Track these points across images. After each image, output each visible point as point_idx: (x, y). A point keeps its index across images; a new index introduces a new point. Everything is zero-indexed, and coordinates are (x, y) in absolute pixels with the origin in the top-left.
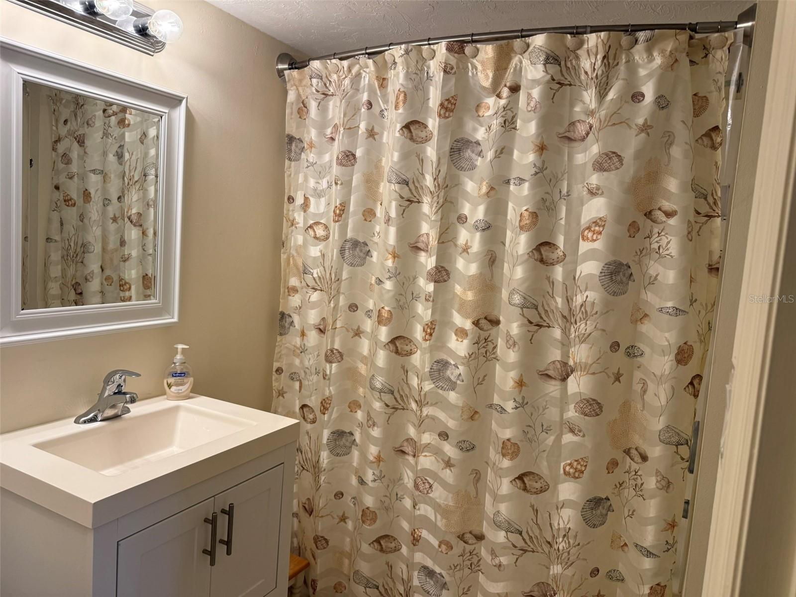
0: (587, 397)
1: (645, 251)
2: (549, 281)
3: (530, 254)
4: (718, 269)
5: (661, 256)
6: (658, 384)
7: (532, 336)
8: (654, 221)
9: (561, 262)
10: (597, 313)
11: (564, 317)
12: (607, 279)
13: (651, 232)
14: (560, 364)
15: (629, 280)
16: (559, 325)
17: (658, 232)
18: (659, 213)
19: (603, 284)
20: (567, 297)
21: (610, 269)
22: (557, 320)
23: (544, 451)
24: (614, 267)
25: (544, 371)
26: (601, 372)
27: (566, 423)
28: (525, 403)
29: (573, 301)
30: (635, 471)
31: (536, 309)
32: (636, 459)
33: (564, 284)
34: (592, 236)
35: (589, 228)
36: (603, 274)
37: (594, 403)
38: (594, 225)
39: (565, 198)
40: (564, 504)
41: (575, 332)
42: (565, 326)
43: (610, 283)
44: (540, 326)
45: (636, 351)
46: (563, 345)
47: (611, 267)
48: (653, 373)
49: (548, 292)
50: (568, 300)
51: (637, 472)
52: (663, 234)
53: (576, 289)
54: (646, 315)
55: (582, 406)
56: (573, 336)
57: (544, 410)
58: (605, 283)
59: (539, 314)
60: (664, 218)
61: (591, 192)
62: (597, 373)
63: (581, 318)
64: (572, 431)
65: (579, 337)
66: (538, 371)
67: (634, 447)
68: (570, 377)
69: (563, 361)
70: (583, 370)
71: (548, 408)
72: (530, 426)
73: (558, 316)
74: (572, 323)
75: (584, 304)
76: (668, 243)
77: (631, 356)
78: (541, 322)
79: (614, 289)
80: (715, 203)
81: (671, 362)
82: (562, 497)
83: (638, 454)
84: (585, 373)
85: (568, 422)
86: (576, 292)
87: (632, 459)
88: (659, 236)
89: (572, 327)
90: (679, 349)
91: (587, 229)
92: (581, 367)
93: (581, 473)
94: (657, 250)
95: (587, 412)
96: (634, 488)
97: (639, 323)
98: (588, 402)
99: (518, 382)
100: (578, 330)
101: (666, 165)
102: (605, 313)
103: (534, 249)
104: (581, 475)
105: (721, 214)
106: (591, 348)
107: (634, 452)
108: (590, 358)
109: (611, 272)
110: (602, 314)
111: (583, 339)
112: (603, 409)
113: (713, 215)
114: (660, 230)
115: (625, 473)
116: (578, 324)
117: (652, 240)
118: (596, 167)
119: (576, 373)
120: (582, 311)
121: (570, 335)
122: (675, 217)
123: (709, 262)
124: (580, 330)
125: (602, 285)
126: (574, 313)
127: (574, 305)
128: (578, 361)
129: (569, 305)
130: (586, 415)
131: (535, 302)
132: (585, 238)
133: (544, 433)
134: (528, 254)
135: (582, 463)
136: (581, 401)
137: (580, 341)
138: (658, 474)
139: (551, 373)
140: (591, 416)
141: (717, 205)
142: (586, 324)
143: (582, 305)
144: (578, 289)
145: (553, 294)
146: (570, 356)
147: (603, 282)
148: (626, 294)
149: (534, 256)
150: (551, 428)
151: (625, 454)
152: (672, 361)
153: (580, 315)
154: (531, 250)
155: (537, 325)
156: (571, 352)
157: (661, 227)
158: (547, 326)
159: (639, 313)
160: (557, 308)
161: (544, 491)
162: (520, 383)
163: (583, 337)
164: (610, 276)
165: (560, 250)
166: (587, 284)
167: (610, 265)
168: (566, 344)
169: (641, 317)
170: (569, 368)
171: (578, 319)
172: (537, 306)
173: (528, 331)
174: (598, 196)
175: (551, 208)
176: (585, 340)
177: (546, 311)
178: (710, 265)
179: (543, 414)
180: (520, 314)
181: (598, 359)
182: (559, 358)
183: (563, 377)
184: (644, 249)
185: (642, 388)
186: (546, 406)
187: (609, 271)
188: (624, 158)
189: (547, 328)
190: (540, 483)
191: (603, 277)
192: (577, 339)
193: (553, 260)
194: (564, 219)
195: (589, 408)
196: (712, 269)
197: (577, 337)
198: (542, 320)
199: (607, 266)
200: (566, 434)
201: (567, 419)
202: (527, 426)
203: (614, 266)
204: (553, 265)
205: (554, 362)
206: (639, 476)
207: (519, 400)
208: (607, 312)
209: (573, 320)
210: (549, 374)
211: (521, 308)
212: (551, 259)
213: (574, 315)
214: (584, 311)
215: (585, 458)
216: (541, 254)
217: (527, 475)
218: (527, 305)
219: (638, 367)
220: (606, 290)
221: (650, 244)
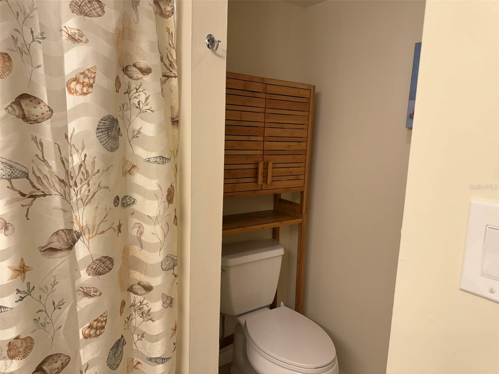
0: (99, 257)
1: (125, 105)
2: (36, 143)
3: (9, 109)
4: (178, 121)
5: (141, 111)
6: (155, 224)
7: (28, 211)
8: (131, 77)
9: (47, 119)
10: (98, 171)
11: (62, 181)
12: (104, 136)
13: (129, 87)
14: (65, 233)
15: (119, 135)
16: (57, 191)
17: (136, 88)
18: (134, 69)
19: (101, 140)
20: (61, 158)
21: (106, 124)
22: (54, 186)
23: (60, 328)
24: (109, 123)
25: (47, 246)
26: (109, 229)
27: (79, 290)
28: (31, 289)
29: (68, 162)
30: (140, 302)
31: (27, 177)
32: (139, 292)
33: (56, 144)
34: (82, 89)
35: (76, 80)
36: (100, 130)
37: (106, 260)
38: (82, 76)
39: (40, 40)
40: (88, 365)
41: (77, 195)
42: (64, 191)
43: (108, 139)
44: (34, 197)
45: (128, 201)
46: (65, 211)
47: (107, 122)
48: (148, 216)
49: (37, 155)
50: (64, 162)
51: (142, 302)
52: (140, 89)
53: (71, 149)
54: (134, 167)
55: (95, 267)
56: (74, 199)
57: (53, 287)
58: (103, 139)
59: (31, 183)
60: (140, 75)
61: (73, 38)
62: (106, 231)
63: (81, 180)
64: (87, 295)
65: (82, 199)
66: (40, 248)
67: (136, 283)
68: (77, 243)
69: (67, 228)
70: (91, 231)
71: (57, 282)
72: (40, 311)
73: (54, 181)
74: (71, 186)
75: (83, 163)
76: (147, 98)
77: (125, 205)
78: (35, 192)
79: (111, 145)
80: (171, 65)
81: (164, 204)
82: (84, 361)
83: (141, 287)
84: (94, 234)
85: (81, 287)
86: (71, 152)
87: (135, 294)
88: (137, 92)
89: (72, 190)
90: (168, 191)
91: (74, 80)
92: (89, 230)
93: (102, 328)
94: (137, 105)
95: (101, 271)
96: (141, 315)
97: (128, 174)
98: (101, 262)
99: (18, 269)
100: (80, 193)
101: (135, 23)
102: (106, 170)
103: (13, 103)
104: (102, 331)
105: (177, 74)
106: (97, 207)
107: (137, 287)
108: (97, 218)
109: (108, 128)
110: (104, 171)
111: (87, 200)
112: (114, 263)
113: (171, 75)
114: (137, 86)
115: (130, 307)
116: (79, 186)
117: (131, 95)
118: (75, 8)
119: (84, 237)
120: (82, 171)
121: (71, 199)
122: (151, 74)
123: (171, 116)
124: (82, 192)
125: (101, 142)
126: (72, 175)
127: (71, 166)
128: (84, 224)
129: (65, 167)
130: (101, 274)
131: (24, 170)
132: (73, 91)
133: (58, 309)
134: (6, 109)
135: (102, 319)
136: (94, 262)
137: (84, 204)
138: (164, 296)
139: (55, 245)
140: (105, 274)
141: (173, 66)
142: (89, 185)
143: (81, 166)
144: (73, 147)
145: (43, 157)
146: (74, 221)
147: (101, 139)
148: (119, 148)
149: (15, 112)
150: (64, 301)
151: (129, 292)
152: (164, 202)
153: (80, 176)
154: (9, 104)
155: (31, 196)
156: (74, 217)
157: (139, 82)
158: (42, 195)
159: (127, 166)
160: (51, 173)
161: (66, 366)
162: (22, 270)
163: (86, 199)
164: (107, 132)
165: (43, 104)
166: (83, 141)
167: (105, 120)
168: (67, 210)
169: (129, 169)
170: (74, 234)
171: (78, 181)
172: (28, 174)
173: (22, 205)
174: (81, 43)
175: (24, 51)
176: (90, 201)
177: (38, 178)
178: (172, 119)
179: (53, 291)
180: (8, 187)
181: (105, 217)
182: (62, 227)
183: (69, 245)
184: (124, 104)
185: (138, 231)
186: (54, 281)
187: (105, 127)
188: (105, 5)
189: (42, 197)
190: (60, 360)
191: (101, 134)
192: (80, 202)
193: (37, 116)
194: (42, 67)
195: (102, 267)
196: (174, 122)
197: (80, 200)
198: (35, 190)
199: (103, 122)
200: (81, 299)
201: (78, 286)
202: (37, 312)
203: (109, 121)
204: (38, 122)
205: (57, 233)
206: (145, 304)
207: (24, 288)
208: (108, 169)
209: (72, 183)
210: (53, 247)
211: (8, 179)
212: (34, 115)
213: (72, 178)
214: (84, 171)
215: (104, 313)
216: (22, 110)
217: (45, 362)
218: (16, 174)
219: (132, 214)
220: (104, 146)
221: (130, 100)
